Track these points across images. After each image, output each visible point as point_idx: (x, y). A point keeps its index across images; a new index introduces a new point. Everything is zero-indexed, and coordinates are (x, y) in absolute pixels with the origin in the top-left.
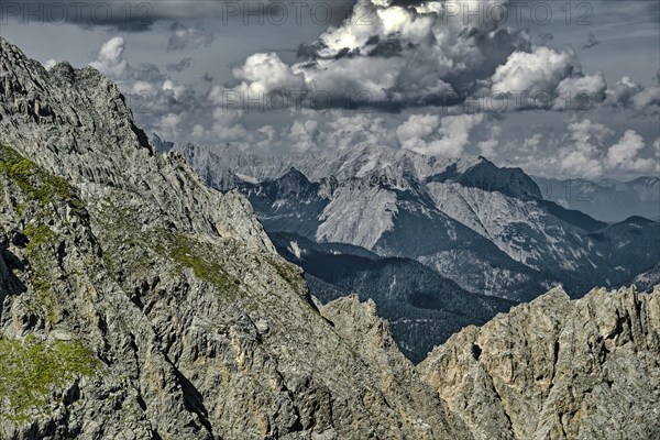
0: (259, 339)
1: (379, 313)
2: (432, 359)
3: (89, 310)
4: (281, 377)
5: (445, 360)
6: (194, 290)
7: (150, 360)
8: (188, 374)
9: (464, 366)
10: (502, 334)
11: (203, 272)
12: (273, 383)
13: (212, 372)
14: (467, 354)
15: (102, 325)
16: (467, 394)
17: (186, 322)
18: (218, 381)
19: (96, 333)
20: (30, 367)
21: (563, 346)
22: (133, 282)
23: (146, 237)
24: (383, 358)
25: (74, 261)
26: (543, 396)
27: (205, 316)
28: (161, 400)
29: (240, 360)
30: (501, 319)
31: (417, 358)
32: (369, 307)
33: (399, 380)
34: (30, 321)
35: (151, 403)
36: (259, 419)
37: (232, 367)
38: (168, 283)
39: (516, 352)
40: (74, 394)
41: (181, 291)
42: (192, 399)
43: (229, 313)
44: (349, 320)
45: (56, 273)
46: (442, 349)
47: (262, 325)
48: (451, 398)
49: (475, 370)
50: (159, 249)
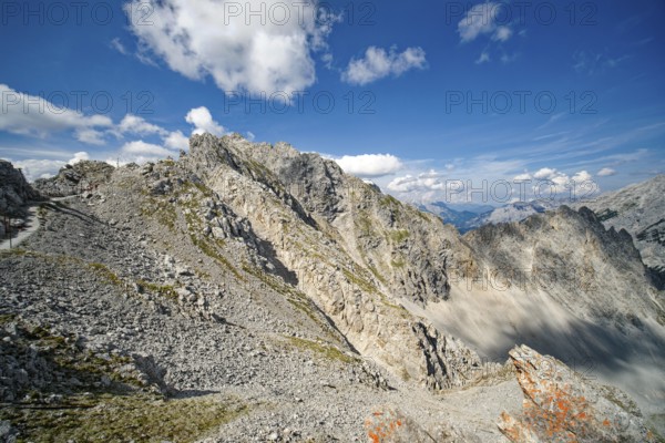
0: (436, 232)
3: (407, 225)
4: (441, 239)
6: (424, 222)
10: (480, 231)
11: (424, 219)
12: (439, 240)
15: (409, 228)
19: (408, 230)
20: (399, 235)
23: (414, 212)
27: (425, 226)
28: (420, 243)
29: (433, 235)
34: (398, 227)
36: (437, 247)
37: (431, 237)
38: (418, 220)
40: (407, 241)
43: (430, 226)
47: (436, 229)
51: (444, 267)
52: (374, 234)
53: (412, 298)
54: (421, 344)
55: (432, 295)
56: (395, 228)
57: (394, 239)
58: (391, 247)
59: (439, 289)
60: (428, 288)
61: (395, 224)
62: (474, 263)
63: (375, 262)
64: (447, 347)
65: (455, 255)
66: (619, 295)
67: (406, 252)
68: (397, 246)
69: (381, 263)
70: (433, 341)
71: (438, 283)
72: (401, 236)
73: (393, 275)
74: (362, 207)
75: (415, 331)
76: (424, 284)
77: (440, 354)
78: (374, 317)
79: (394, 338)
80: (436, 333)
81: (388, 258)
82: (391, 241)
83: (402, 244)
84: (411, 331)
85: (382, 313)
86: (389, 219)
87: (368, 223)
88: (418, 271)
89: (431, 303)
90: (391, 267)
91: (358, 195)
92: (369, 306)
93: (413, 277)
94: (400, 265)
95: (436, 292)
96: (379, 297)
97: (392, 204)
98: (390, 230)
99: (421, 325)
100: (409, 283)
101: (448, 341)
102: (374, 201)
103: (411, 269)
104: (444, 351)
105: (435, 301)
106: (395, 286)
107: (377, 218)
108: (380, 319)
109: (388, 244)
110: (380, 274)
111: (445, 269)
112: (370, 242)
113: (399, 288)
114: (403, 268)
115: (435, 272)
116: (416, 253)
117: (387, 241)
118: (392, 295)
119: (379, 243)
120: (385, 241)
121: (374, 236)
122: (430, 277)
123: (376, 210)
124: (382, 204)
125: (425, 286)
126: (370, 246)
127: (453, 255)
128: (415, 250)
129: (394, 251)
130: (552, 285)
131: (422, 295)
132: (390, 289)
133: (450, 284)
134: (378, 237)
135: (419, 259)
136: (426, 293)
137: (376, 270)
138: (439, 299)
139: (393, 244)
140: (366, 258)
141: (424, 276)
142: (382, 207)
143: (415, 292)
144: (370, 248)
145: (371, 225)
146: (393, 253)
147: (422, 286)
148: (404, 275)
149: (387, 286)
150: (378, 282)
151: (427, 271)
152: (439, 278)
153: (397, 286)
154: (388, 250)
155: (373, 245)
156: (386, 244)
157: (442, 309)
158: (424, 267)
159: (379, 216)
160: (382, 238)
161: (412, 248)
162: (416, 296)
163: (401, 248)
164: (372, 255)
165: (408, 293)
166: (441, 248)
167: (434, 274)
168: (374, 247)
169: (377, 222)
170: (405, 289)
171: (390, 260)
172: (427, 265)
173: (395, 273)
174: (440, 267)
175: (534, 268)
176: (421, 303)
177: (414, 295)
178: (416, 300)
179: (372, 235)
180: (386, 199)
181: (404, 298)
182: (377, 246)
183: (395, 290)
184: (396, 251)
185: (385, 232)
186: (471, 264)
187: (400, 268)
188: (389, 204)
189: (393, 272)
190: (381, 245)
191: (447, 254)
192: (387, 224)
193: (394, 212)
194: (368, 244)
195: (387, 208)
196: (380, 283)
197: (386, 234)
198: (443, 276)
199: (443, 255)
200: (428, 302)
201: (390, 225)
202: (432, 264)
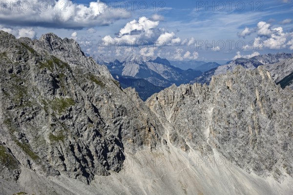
0: (110, 97)
1: (136, 91)
2: (148, 100)
3: (73, 91)
4: (115, 105)
5: (151, 100)
6: (96, 87)
7: (87, 102)
8: (95, 105)
9: (154, 102)
10: (163, 95)
11: (97, 83)
12: (113, 106)
13: (100, 104)
14: (155, 99)
15: (76, 95)
16: (155, 107)
17: (94, 94)
18: (101, 106)
19: (75, 97)
20: (61, 104)
21: (175, 96)
22: (82, 85)
23: (85, 75)
24: (137, 100)
25: (69, 81)
26: (171, 107)
27: (98, 92)
28: (89, 110)
29: (106, 102)
30: (162, 91)
31: (144, 100)
32: (134, 90)
33: (141, 105)
34: (61, 94)
35: (87, 111)
36: (111, 114)
37: (104, 103)
38: (90, 85)
39: (166, 98)
40: (71, 110)
41: (92, 87)
42: (96, 110)
43: (103, 91)
44: (130, 92)
45: (66, 84)
46: (150, 98)
47: (110, 94)
48: (152, 108)
49: (157, 102)
50: (87, 78)
51: (120, 136)
52: (29, 104)
53: (73, 174)
55: (100, 168)
56: (58, 96)
57: (54, 108)
58: (50, 118)
59: (110, 161)
60: (96, 161)
61: (58, 91)
62: (152, 129)
63: (29, 137)
65: (132, 122)
66: (280, 148)
67: (69, 122)
68: (58, 117)
69: (36, 138)
71: (108, 154)
72: (64, 105)
73: (50, 150)
74: (15, 71)
76: (91, 157)
81: (45, 131)
86: (50, 85)
87: (22, 91)
89: (98, 177)
90: (48, 141)
91: (10, 56)
93: (76, 150)
94: (61, 138)
97: (55, 66)
98: (51, 98)
100: (69, 160)
102: (31, 62)
103: (73, 141)
105: (105, 174)
106: (52, 163)
107: (34, 84)
109: (47, 115)
110: (34, 151)
111: (121, 138)
112: (23, 113)
113: (57, 164)
114: (63, 141)
115: (105, 143)
116: (83, 123)
117: (46, 111)
118: (45, 174)
119: (35, 113)
120: (43, 111)
121: (30, 106)
122: (98, 148)
123: (33, 75)
124: (41, 68)
125: (93, 160)
126: (23, 118)
127: (129, 122)
128: (81, 119)
129: (53, 123)
130: (225, 145)
131: (87, 170)
132: (43, 166)
133: (125, 153)
134: (34, 107)
135: (86, 129)
136: (93, 166)
137: (29, 147)
138: (110, 171)
139: (53, 115)
140: (15, 133)
141: (92, 148)
142: (41, 70)
143: (77, 167)
144: (23, 121)
145: (25, 92)
146: (52, 125)
147: (88, 159)
148: (64, 149)
149: (40, 163)
150: (29, 161)
151: (95, 141)
152: (110, 148)
153: (54, 163)
154: (47, 122)
155: (27, 117)
156: (44, 115)
157: (112, 182)
158: (91, 138)
159: (37, 82)
160: (39, 108)
161: (77, 118)
162: (78, 171)
163: (63, 118)
164: (25, 129)
165: (68, 169)
166: (116, 115)
167: (103, 145)
168: (29, 119)
169: (35, 89)
170: (64, 165)
171: (48, 133)
172: (95, 136)
173: (53, 147)
174: (113, 137)
175: (210, 129)
176: (84, 178)
177: (75, 170)
178: (78, 175)
179: (27, 105)
180: (48, 61)
181: (62, 175)
182: (33, 118)
183: (50, 167)
184: (55, 123)
185: (44, 101)
186: (150, 130)
187: (60, 142)
188: (52, 67)
189: (50, 146)
190: (38, 116)
191: (122, 121)
192: (47, 91)
193: (58, 77)
194: (21, 116)
195: (48, 72)
196: (32, 161)
197: (45, 103)
198: (116, 146)
199: (118, 123)
200: (95, 176)
201: (51, 92)
202: (103, 134)
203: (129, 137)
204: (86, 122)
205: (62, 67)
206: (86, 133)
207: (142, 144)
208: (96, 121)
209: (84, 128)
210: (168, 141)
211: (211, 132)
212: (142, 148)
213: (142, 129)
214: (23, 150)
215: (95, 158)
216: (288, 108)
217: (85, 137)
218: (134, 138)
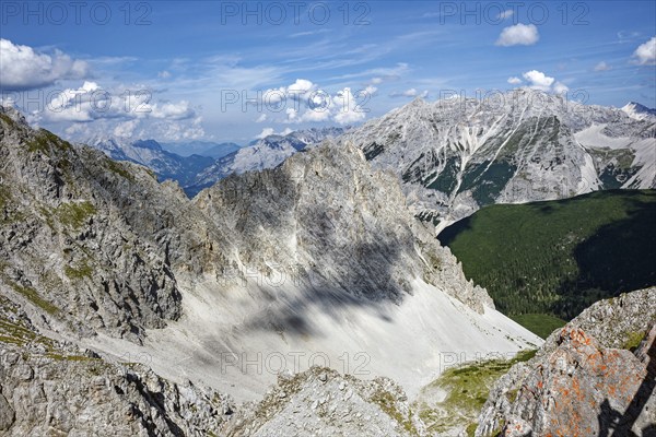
0: (146, 197)
1: (179, 185)
2: (195, 199)
3: (88, 190)
4: (156, 211)
5: (199, 200)
6: (120, 181)
9: (207, 202)
10: (218, 190)
11: (122, 174)
12: (153, 213)
13: (131, 211)
14: (207, 198)
15: (93, 196)
16: (209, 211)
17: (119, 193)
18: (134, 214)
19: (92, 199)
20: (74, 213)
21: (238, 192)
23: (100, 162)
24: (184, 200)
25: (79, 173)
26: (234, 209)
27: (125, 190)
28: (119, 222)
29: (140, 205)
31: (192, 199)
32: (176, 183)
34: (70, 196)
36: (150, 226)
37: (138, 208)
38: (111, 179)
39: (223, 196)
40: (91, 222)
41: (116, 182)
45: (74, 177)
46: (198, 197)
47: (146, 192)
49: (211, 203)
50: (105, 166)
51: (167, 262)
52: (19, 216)
53: (116, 332)
54: (135, 411)
55: (153, 316)
56: (65, 200)
57: (64, 221)
58: (61, 238)
59: (163, 303)
60: (143, 306)
61: (64, 190)
62: (215, 245)
63: (30, 274)
64: (182, 401)
65: (184, 237)
67: (92, 244)
68: (74, 236)
69: (44, 276)
70: (156, 400)
71: (159, 292)
72: (80, 215)
73: (72, 295)
75: (119, 391)
76: (135, 300)
77: (172, 416)
78: (34, 390)
79: (83, 418)
80: (161, 382)
81: (55, 260)
82: (60, 227)
83: (83, 230)
84: (114, 394)
85: (50, 376)
86: (49, 181)
88: (122, 278)
89: (151, 332)
90: (66, 279)
92: (21, 371)
93: (112, 291)
94: (85, 272)
95: (159, 310)
96: (41, 347)
97: (53, 148)
98: (54, 203)
99: (130, 378)
100: (106, 308)
101: (182, 390)
103: (105, 276)
104: (177, 409)
105: (160, 325)
106: (80, 317)
107: (22, 180)
108: (48, 390)
109: (54, 234)
110: (46, 299)
111: (169, 265)
112: (13, 234)
113: (89, 318)
114: (91, 278)
115: (152, 274)
116: (114, 244)
117: (51, 227)
118: (76, 336)
119: (33, 233)
120: (46, 228)
121: (22, 221)
122: (145, 283)
123: (18, 164)
124: (30, 150)
125: (138, 304)
126: (13, 243)
127: (179, 238)
128: (110, 238)
129: (68, 247)
130: (322, 260)
131: (134, 322)
132: (70, 323)
133: (180, 289)
134: (29, 222)
135: (120, 254)
136: (140, 315)
137: (35, 292)
138: (165, 320)
139: (65, 232)
140: (8, 270)
141: (134, 285)
142: (32, 155)
143: (121, 319)
144: (14, 248)
145: (9, 196)
146: (66, 251)
147: (133, 305)
148: (95, 290)
149: (63, 319)
150: (43, 316)
151: (138, 274)
152: (160, 283)
153: (83, 316)
154: (56, 246)
155: (21, 240)
156: (50, 234)
157: (174, 337)
158: (131, 268)
159: (27, 176)
160: (38, 223)
161: (103, 235)
162: (123, 325)
163: (82, 238)
164: (21, 263)
165: (107, 324)
166: (158, 227)
167: (151, 278)
168: (24, 244)
169: (24, 191)
170: (100, 317)
171: (63, 265)
172: (136, 263)
173: (77, 290)
174: (160, 263)
175: (298, 238)
176: (134, 335)
177: (119, 324)
178: (124, 332)
179: (16, 218)
180: (38, 139)
181: (101, 335)
182: (30, 241)
183: (80, 323)
184: (72, 246)
185: (44, 209)
186: (211, 249)
187: (86, 278)
188: (47, 148)
189: (71, 288)
190: (38, 237)
191: (169, 236)
192: (46, 192)
193: (59, 166)
194: (9, 239)
195: (43, 157)
196: (48, 317)
197: (46, 214)
198: (168, 279)
199: (163, 239)
200: (147, 330)
201: (54, 193)
202: (145, 259)
203: (182, 261)
204: (119, 242)
205: (62, 148)
206: (121, 261)
207: (202, 271)
208: (132, 239)
209: (117, 253)
210: (240, 264)
211: (299, 244)
212: (203, 277)
213: (200, 246)
214: (29, 298)
215: (140, 300)
216: (394, 200)
217: (122, 267)
218: (190, 262)
